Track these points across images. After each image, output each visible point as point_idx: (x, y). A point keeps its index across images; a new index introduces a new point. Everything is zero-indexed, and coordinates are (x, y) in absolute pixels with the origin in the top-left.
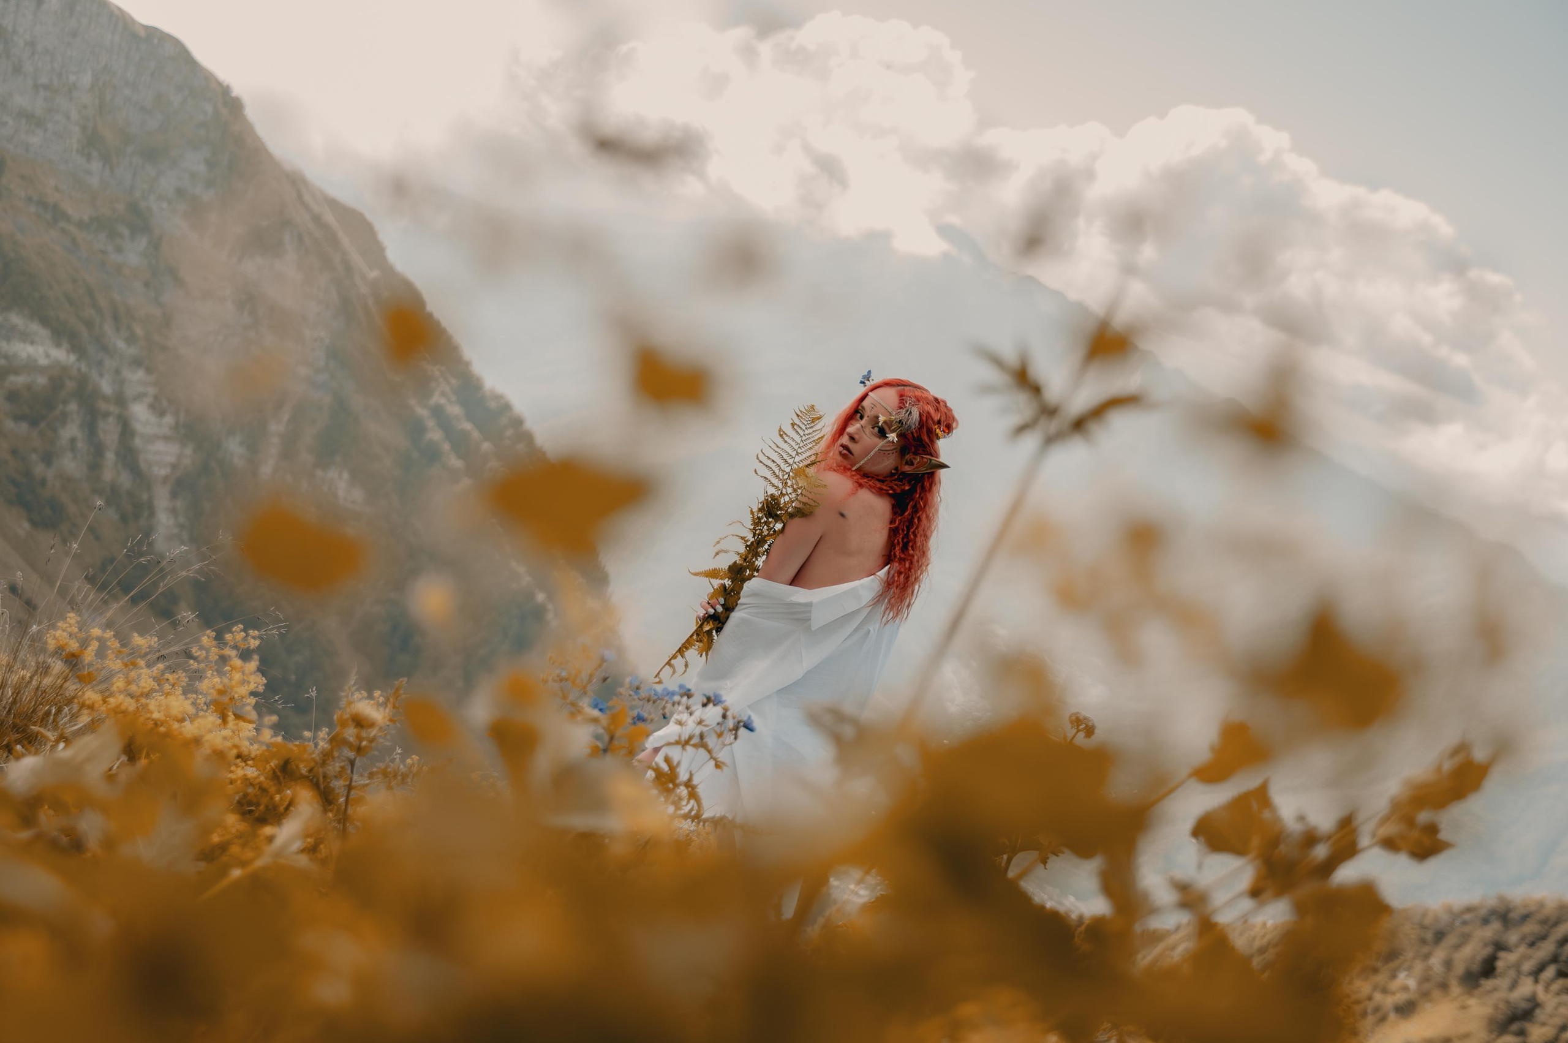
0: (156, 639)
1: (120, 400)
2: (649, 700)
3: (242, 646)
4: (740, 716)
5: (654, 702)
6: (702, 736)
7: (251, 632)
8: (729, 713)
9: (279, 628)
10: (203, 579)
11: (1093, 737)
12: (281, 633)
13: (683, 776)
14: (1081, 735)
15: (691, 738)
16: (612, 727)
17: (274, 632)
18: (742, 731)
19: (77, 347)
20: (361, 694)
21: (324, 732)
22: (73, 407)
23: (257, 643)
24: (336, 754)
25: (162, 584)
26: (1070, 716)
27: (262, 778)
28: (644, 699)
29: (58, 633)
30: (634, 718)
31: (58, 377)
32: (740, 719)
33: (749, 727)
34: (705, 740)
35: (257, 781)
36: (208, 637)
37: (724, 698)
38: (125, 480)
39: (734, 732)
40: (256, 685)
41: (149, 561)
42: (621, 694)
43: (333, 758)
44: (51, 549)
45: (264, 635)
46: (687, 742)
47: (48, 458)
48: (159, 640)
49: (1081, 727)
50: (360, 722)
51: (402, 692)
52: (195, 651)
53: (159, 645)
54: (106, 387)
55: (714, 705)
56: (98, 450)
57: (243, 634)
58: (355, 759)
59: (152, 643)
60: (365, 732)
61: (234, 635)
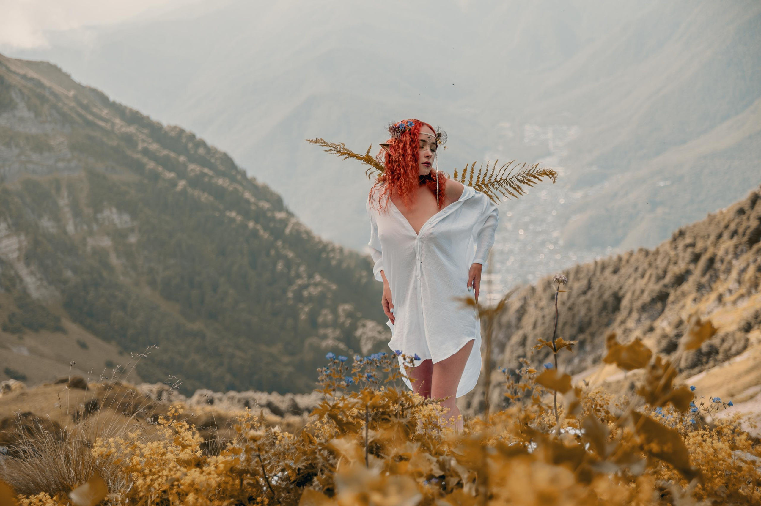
0: (139, 430)
4: (411, 356)
8: (406, 357)
16: (365, 403)
24: (251, 457)
27: (223, 479)
29: (96, 449)
33: (417, 359)
35: (222, 481)
36: (161, 419)
37: (400, 351)
50: (254, 439)
55: (398, 356)
59: (138, 433)
60: (259, 442)
61: (171, 412)
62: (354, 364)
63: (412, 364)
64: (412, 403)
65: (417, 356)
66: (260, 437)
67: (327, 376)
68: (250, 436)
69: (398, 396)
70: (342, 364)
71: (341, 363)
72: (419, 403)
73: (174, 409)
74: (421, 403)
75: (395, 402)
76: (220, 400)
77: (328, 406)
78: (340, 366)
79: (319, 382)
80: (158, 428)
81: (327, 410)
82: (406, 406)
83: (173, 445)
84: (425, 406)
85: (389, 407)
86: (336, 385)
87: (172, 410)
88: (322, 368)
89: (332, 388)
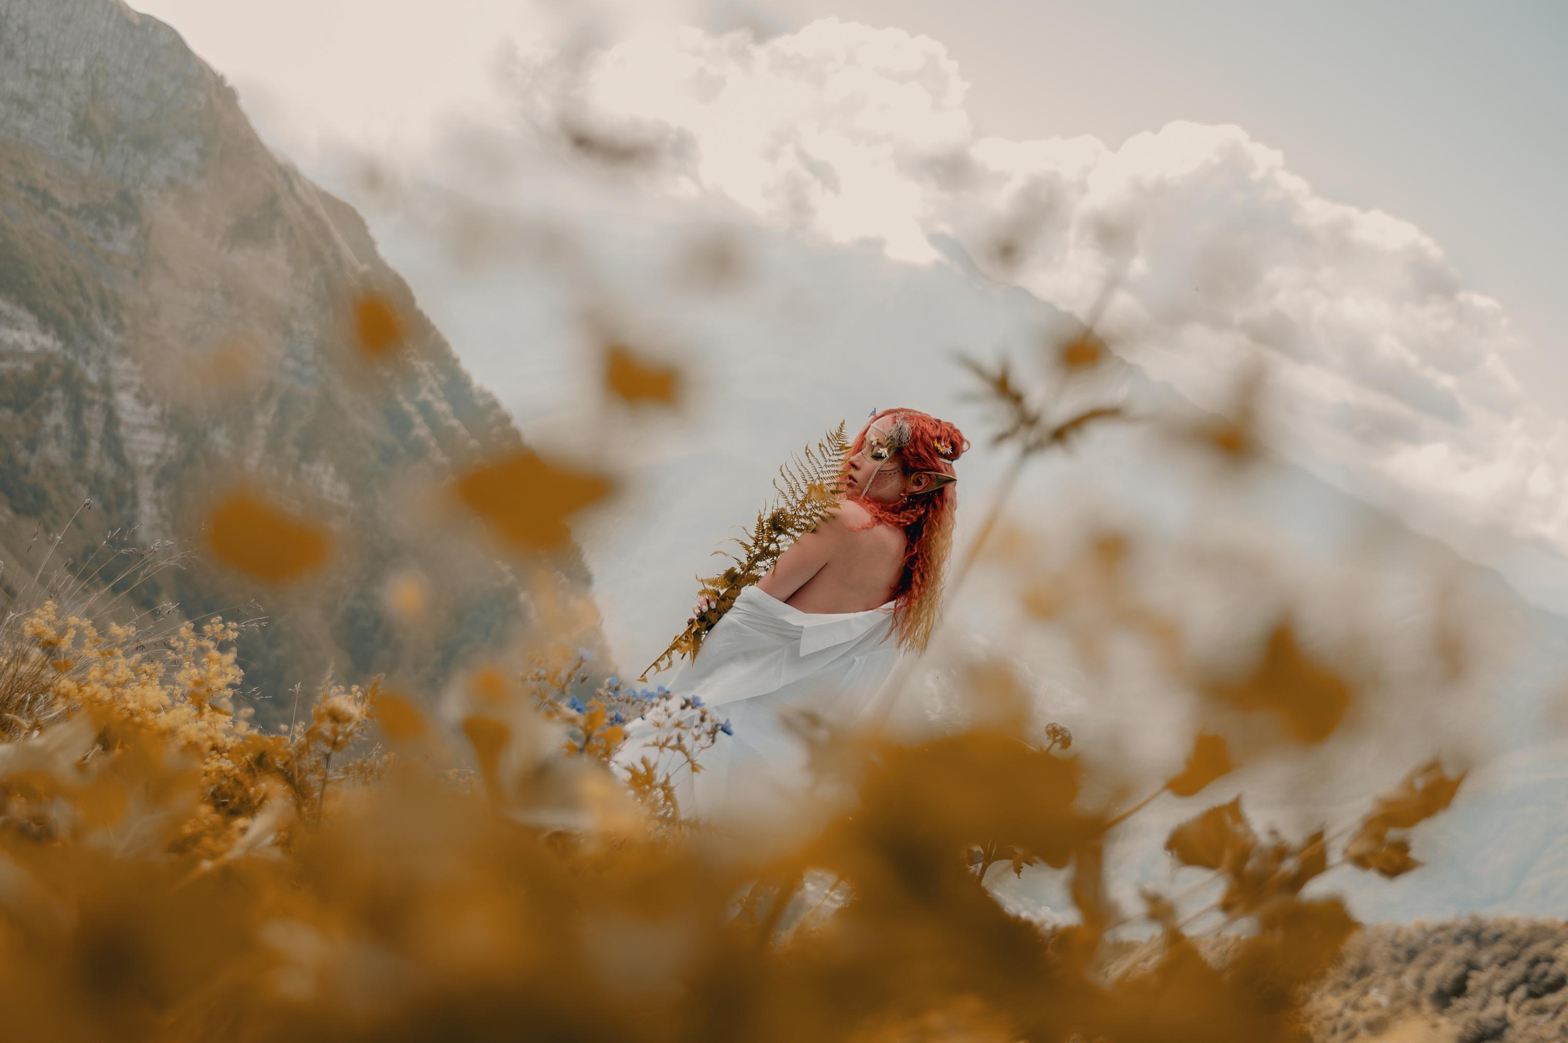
0: (134, 629)
1: (106, 389)
2: (627, 702)
3: (221, 638)
5: (633, 704)
6: (679, 739)
7: (230, 624)
9: (259, 621)
10: (185, 569)
11: (1069, 748)
12: (261, 627)
13: (660, 779)
14: (1058, 745)
15: (668, 740)
16: (589, 727)
17: (254, 625)
18: (720, 734)
19: (63, 334)
20: (339, 689)
21: (301, 725)
22: (58, 394)
23: (236, 634)
24: (312, 748)
25: (142, 573)
26: (1047, 727)
27: (237, 771)
28: (623, 700)
29: (35, 621)
30: (611, 719)
31: (44, 364)
32: (718, 722)
33: (726, 730)
34: (683, 743)
35: (232, 774)
36: (187, 628)
37: (702, 701)
38: (110, 469)
40: (233, 677)
41: (131, 553)
42: (600, 695)
43: (309, 752)
44: (34, 537)
45: (244, 627)
46: (664, 745)
47: (32, 445)
48: (137, 630)
49: (1058, 738)
50: (336, 717)
51: (380, 687)
52: (173, 641)
53: (137, 634)
54: (92, 375)
55: (693, 708)
56: (83, 438)
57: (222, 626)
58: (331, 753)
59: (130, 633)
60: (341, 727)
61: (212, 627)
63: (712, 735)
65: (730, 726)
66: (349, 719)
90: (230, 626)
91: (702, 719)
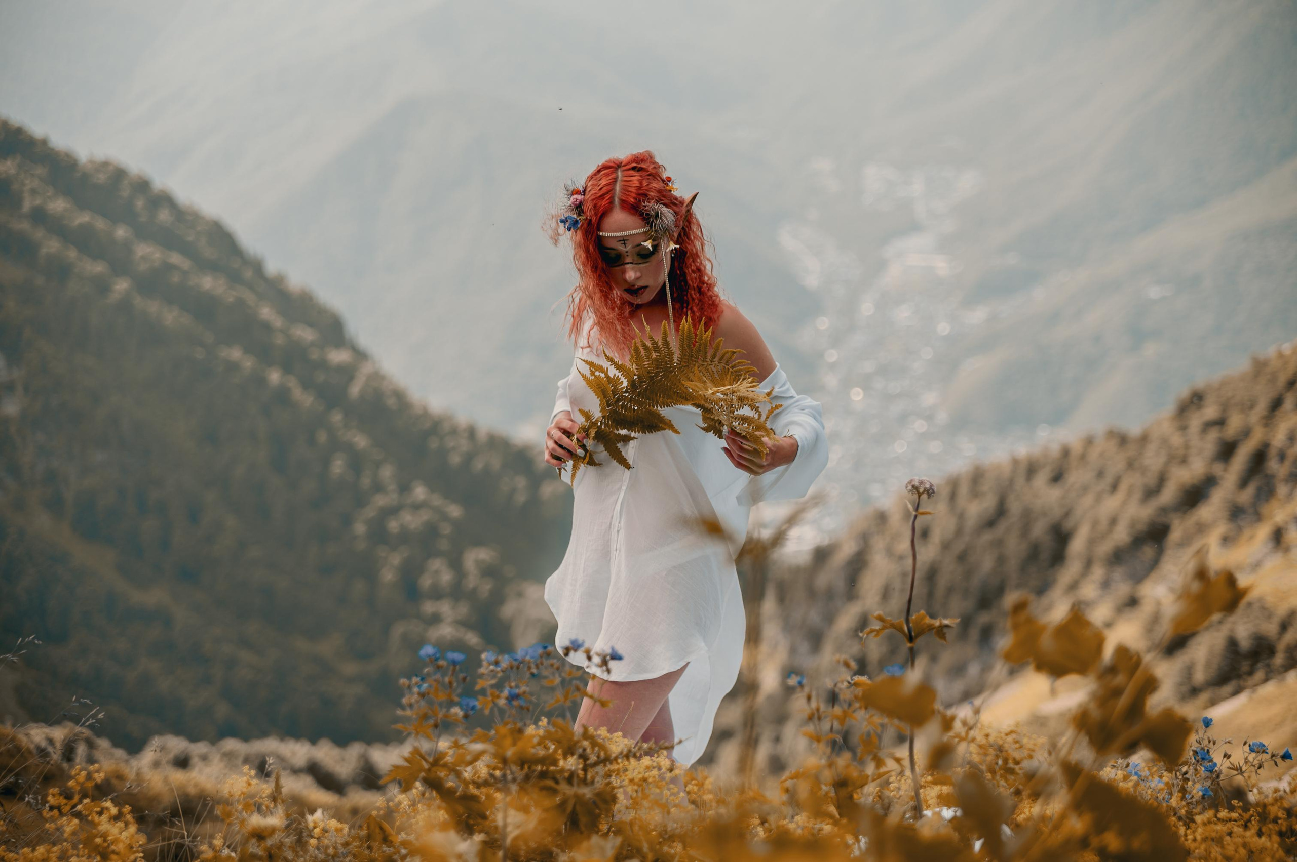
4: (604, 651)
5: (518, 668)
8: (592, 653)
18: (612, 664)
21: (218, 837)
30: (507, 699)
32: (605, 653)
33: (616, 657)
36: (54, 795)
37: (580, 642)
39: (605, 668)
49: (921, 491)
50: (260, 835)
55: (576, 651)
60: (269, 842)
62: (482, 670)
64: (605, 754)
65: (617, 651)
66: (273, 830)
67: (422, 695)
68: (249, 828)
69: (575, 738)
70: (454, 671)
71: (452, 667)
72: (621, 753)
73: (84, 773)
74: (625, 752)
75: (569, 751)
76: (204, 758)
77: (424, 763)
78: (450, 672)
79: (403, 708)
80: (48, 816)
81: (422, 769)
82: (593, 758)
83: (81, 853)
84: (632, 760)
85: (555, 762)
86: (440, 715)
87: (78, 774)
88: (409, 678)
89: (431, 722)
90: (92, 769)
91: (589, 658)
